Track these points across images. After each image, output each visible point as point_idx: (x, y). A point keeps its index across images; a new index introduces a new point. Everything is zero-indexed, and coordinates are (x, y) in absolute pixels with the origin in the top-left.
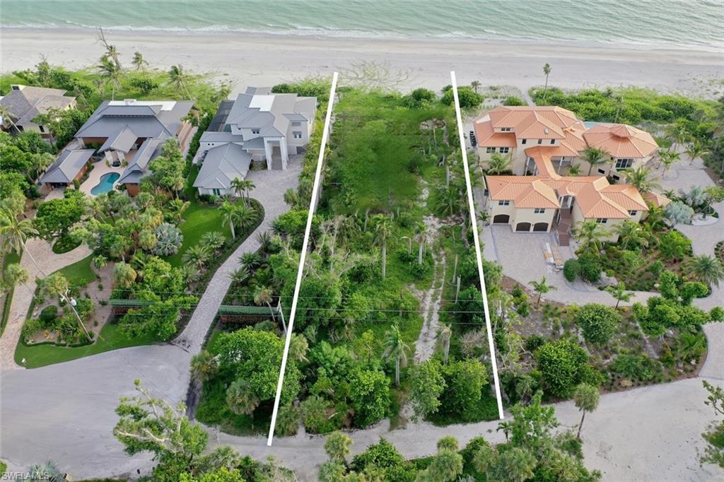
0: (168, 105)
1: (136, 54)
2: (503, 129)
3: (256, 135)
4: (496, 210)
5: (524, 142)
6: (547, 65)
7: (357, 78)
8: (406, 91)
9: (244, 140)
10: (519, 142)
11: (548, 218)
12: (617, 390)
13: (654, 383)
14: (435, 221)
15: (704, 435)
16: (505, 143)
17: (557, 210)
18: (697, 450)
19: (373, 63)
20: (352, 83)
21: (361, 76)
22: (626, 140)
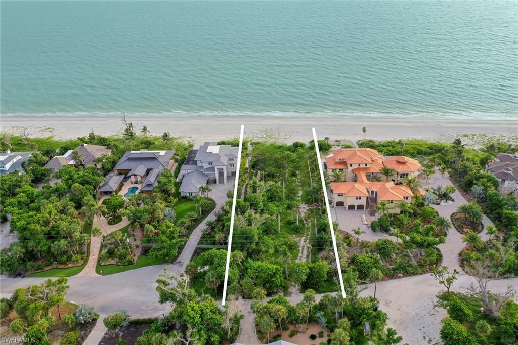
0: (162, 153)
1: (144, 127)
2: (340, 160)
3: (211, 166)
4: (337, 199)
5: (351, 166)
6: (364, 128)
7: (262, 137)
8: (290, 142)
9: (204, 168)
10: (349, 166)
11: (363, 202)
12: (395, 278)
13: (414, 275)
14: (306, 206)
15: (436, 296)
16: (342, 167)
17: (367, 198)
18: (433, 302)
19: (271, 129)
20: (260, 140)
21: (264, 136)
22: (404, 163)
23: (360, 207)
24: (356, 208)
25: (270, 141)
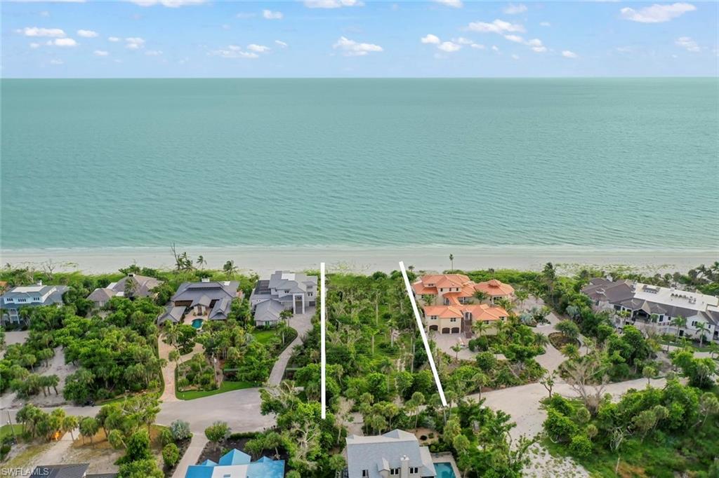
0: (227, 283)
1: (200, 257)
2: (429, 285)
4: (430, 322)
5: (442, 290)
6: (451, 255)
7: (336, 269)
8: (369, 273)
9: (280, 297)
10: (439, 291)
11: (458, 324)
12: (498, 389)
13: (517, 385)
14: (397, 332)
15: (539, 401)
16: (432, 292)
17: (462, 319)
18: (536, 406)
19: (344, 262)
20: (334, 272)
21: (339, 268)
22: (496, 287)
23: (455, 330)
24: (451, 331)
25: (345, 273)
